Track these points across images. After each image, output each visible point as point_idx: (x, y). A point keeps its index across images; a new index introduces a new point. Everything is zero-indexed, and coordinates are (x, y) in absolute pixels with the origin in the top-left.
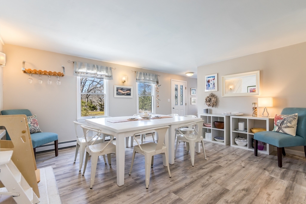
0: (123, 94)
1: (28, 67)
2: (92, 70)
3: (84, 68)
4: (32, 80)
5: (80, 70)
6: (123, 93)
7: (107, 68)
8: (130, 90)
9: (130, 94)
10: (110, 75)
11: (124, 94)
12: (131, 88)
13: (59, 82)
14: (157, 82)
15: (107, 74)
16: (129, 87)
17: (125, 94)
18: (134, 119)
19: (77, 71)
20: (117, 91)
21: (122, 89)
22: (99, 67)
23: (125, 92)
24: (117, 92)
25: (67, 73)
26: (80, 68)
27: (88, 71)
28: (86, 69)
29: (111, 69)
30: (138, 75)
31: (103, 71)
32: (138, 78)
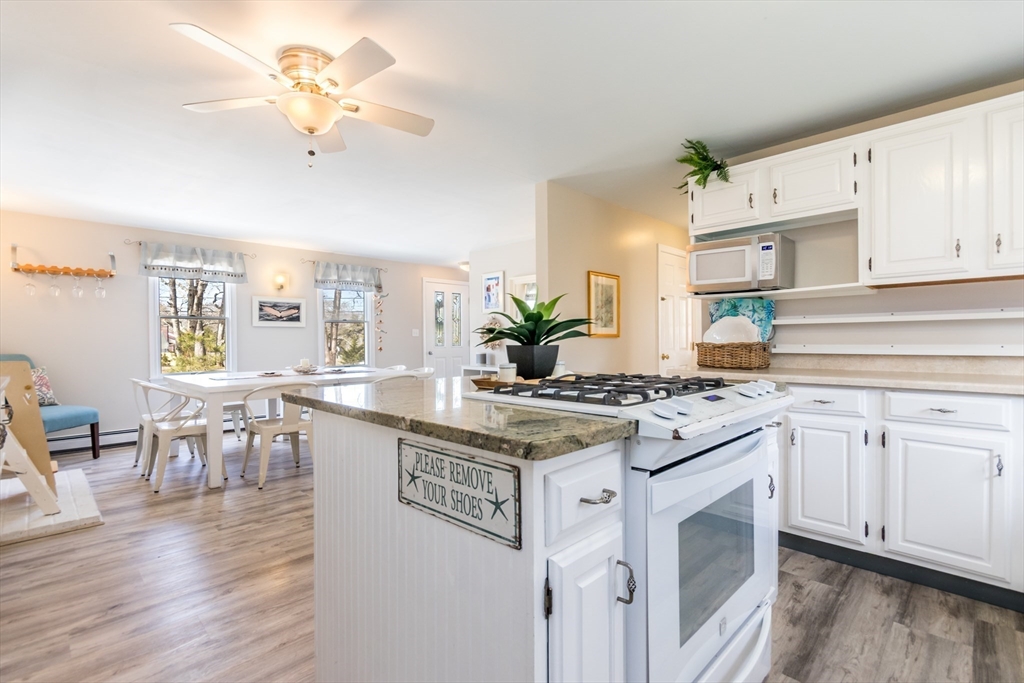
0: (279, 318)
1: (24, 260)
2: (191, 260)
3: (168, 256)
5: (158, 262)
6: (279, 315)
7: (230, 256)
8: (298, 308)
9: (297, 319)
10: (239, 271)
11: (281, 317)
12: (300, 304)
13: (102, 291)
14: (379, 287)
15: (230, 270)
16: (294, 301)
17: (285, 319)
19: (149, 263)
20: (261, 310)
21: (275, 306)
22: (209, 254)
23: (283, 314)
24: (262, 313)
25: (126, 268)
26: (156, 257)
27: (179, 264)
28: (172, 258)
29: (241, 256)
30: (321, 270)
31: (219, 262)
32: (319, 278)
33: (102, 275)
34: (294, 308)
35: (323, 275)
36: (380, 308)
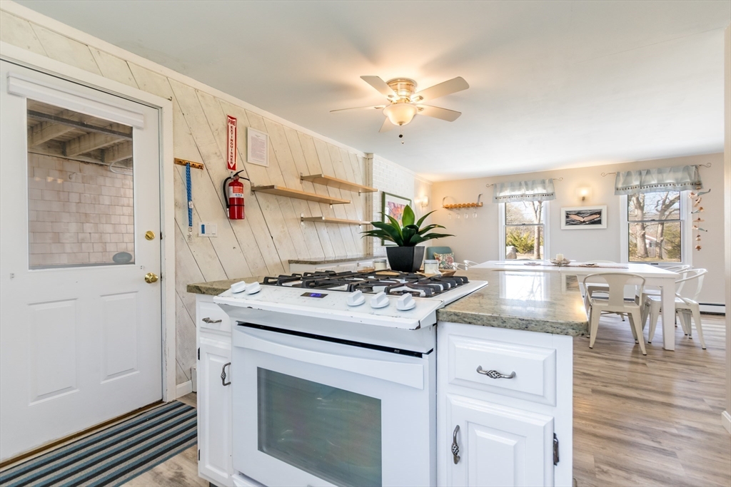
0: (582, 223)
1: (449, 202)
2: (520, 189)
3: (506, 190)
4: (453, 214)
5: (502, 194)
6: (582, 220)
7: (543, 182)
8: (599, 213)
9: (599, 222)
10: (550, 191)
11: (584, 222)
12: (601, 210)
13: (474, 214)
14: (697, 185)
15: (544, 192)
16: (595, 208)
17: (587, 223)
19: (498, 195)
20: (567, 217)
21: (578, 213)
22: (530, 183)
23: (586, 219)
24: (568, 219)
25: (487, 200)
26: (501, 192)
27: (513, 193)
28: (508, 191)
29: (551, 181)
30: (622, 179)
31: (536, 187)
32: (620, 186)
33: (476, 206)
34: (596, 214)
35: (624, 183)
36: (700, 205)
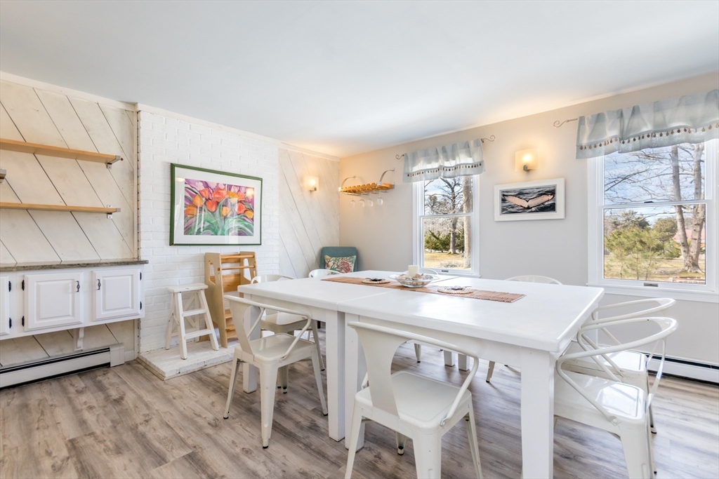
2: (437, 160)
3: (420, 161)
5: (415, 169)
6: (525, 204)
7: (467, 146)
8: (552, 192)
9: (552, 208)
10: (478, 160)
11: (528, 208)
12: (555, 186)
15: (470, 161)
16: (546, 184)
17: (533, 209)
18: (380, 280)
19: (410, 171)
20: (504, 201)
21: (520, 194)
22: (448, 148)
23: (531, 203)
24: (505, 205)
28: (422, 163)
29: (478, 143)
30: (588, 129)
31: (458, 155)
32: (585, 142)
33: (388, 188)
34: (546, 193)
35: (591, 136)
